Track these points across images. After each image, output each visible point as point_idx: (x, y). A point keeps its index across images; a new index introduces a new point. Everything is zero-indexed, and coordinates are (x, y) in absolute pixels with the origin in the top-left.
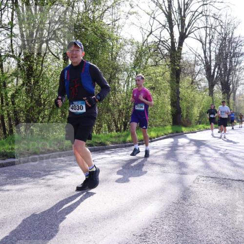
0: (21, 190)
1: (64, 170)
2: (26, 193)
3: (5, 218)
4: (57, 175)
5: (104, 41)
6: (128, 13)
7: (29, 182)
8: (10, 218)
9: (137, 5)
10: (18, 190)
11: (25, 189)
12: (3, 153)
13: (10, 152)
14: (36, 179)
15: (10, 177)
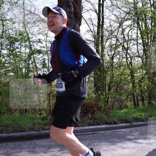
0: (150, 144)
12: (135, 118)
13: (140, 118)
15: (141, 134)
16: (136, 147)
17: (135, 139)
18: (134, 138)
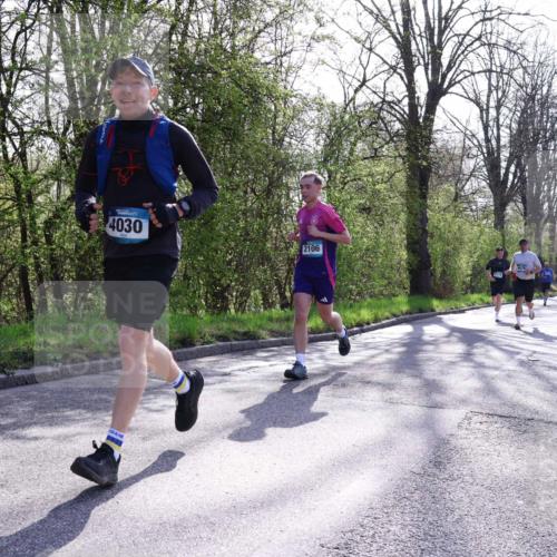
0: (66, 438)
1: (164, 393)
2: (76, 446)
3: (29, 501)
4: (146, 406)
5: (257, 101)
6: (313, 38)
7: (84, 420)
8: (42, 501)
9: (333, 20)
10: (58, 438)
11: (74, 436)
12: (24, 353)
14: (98, 415)
15: (40, 408)
16: (14, 453)
17: (16, 426)
18: (14, 424)
